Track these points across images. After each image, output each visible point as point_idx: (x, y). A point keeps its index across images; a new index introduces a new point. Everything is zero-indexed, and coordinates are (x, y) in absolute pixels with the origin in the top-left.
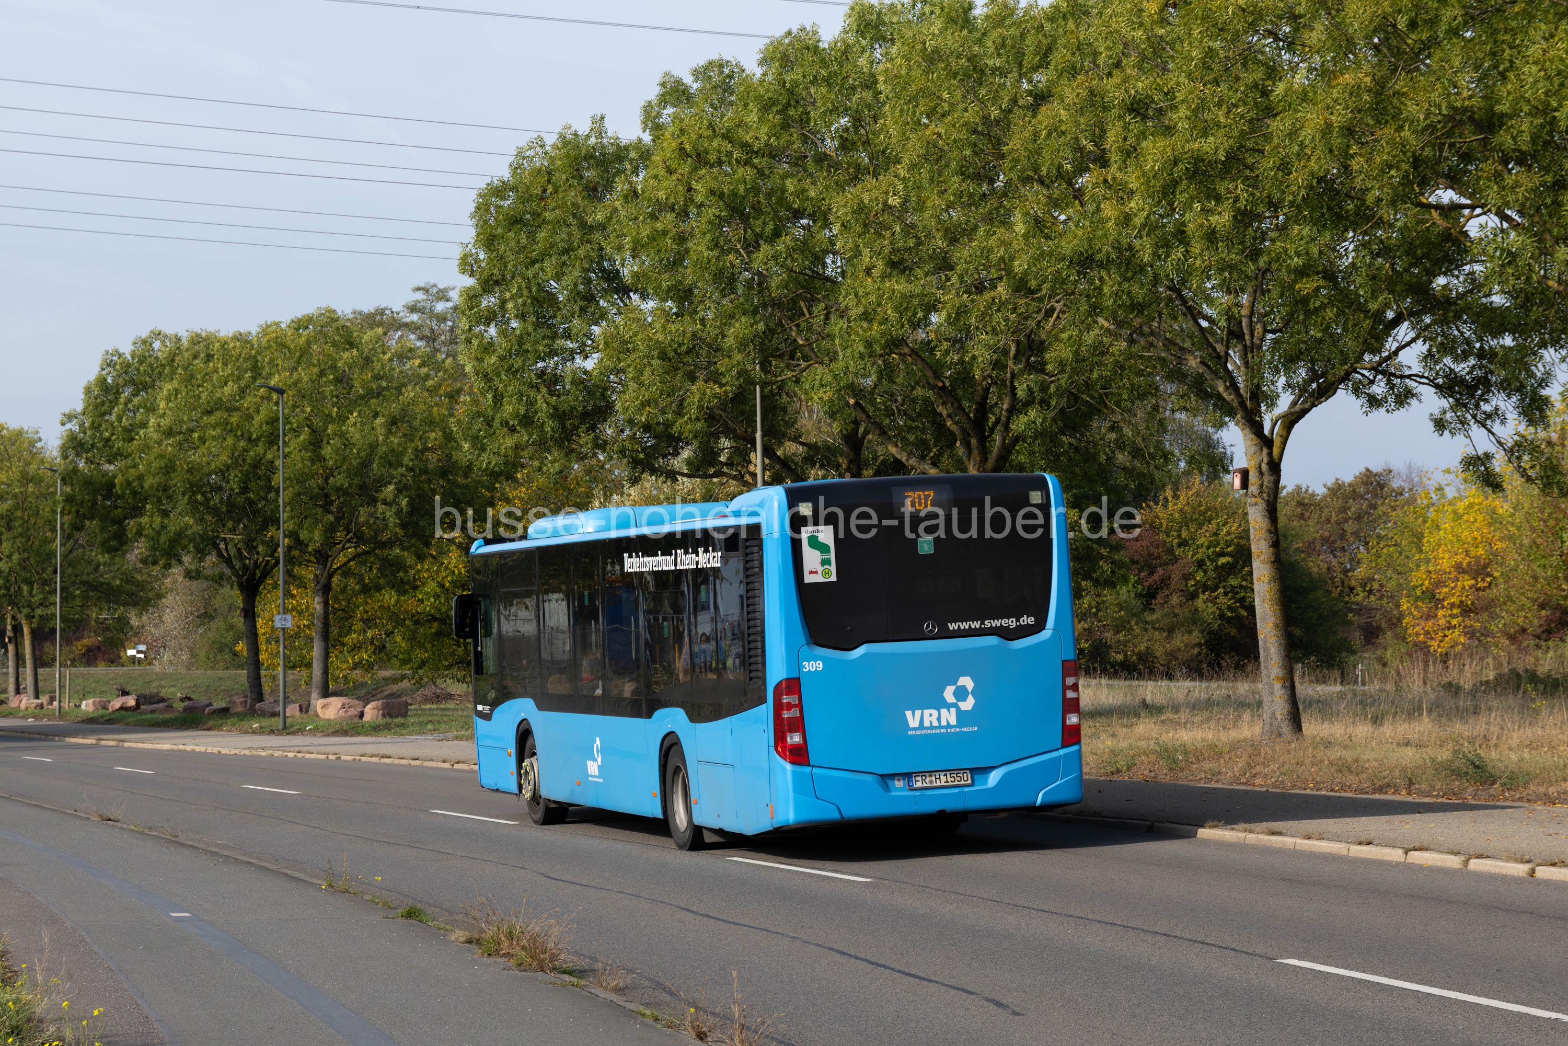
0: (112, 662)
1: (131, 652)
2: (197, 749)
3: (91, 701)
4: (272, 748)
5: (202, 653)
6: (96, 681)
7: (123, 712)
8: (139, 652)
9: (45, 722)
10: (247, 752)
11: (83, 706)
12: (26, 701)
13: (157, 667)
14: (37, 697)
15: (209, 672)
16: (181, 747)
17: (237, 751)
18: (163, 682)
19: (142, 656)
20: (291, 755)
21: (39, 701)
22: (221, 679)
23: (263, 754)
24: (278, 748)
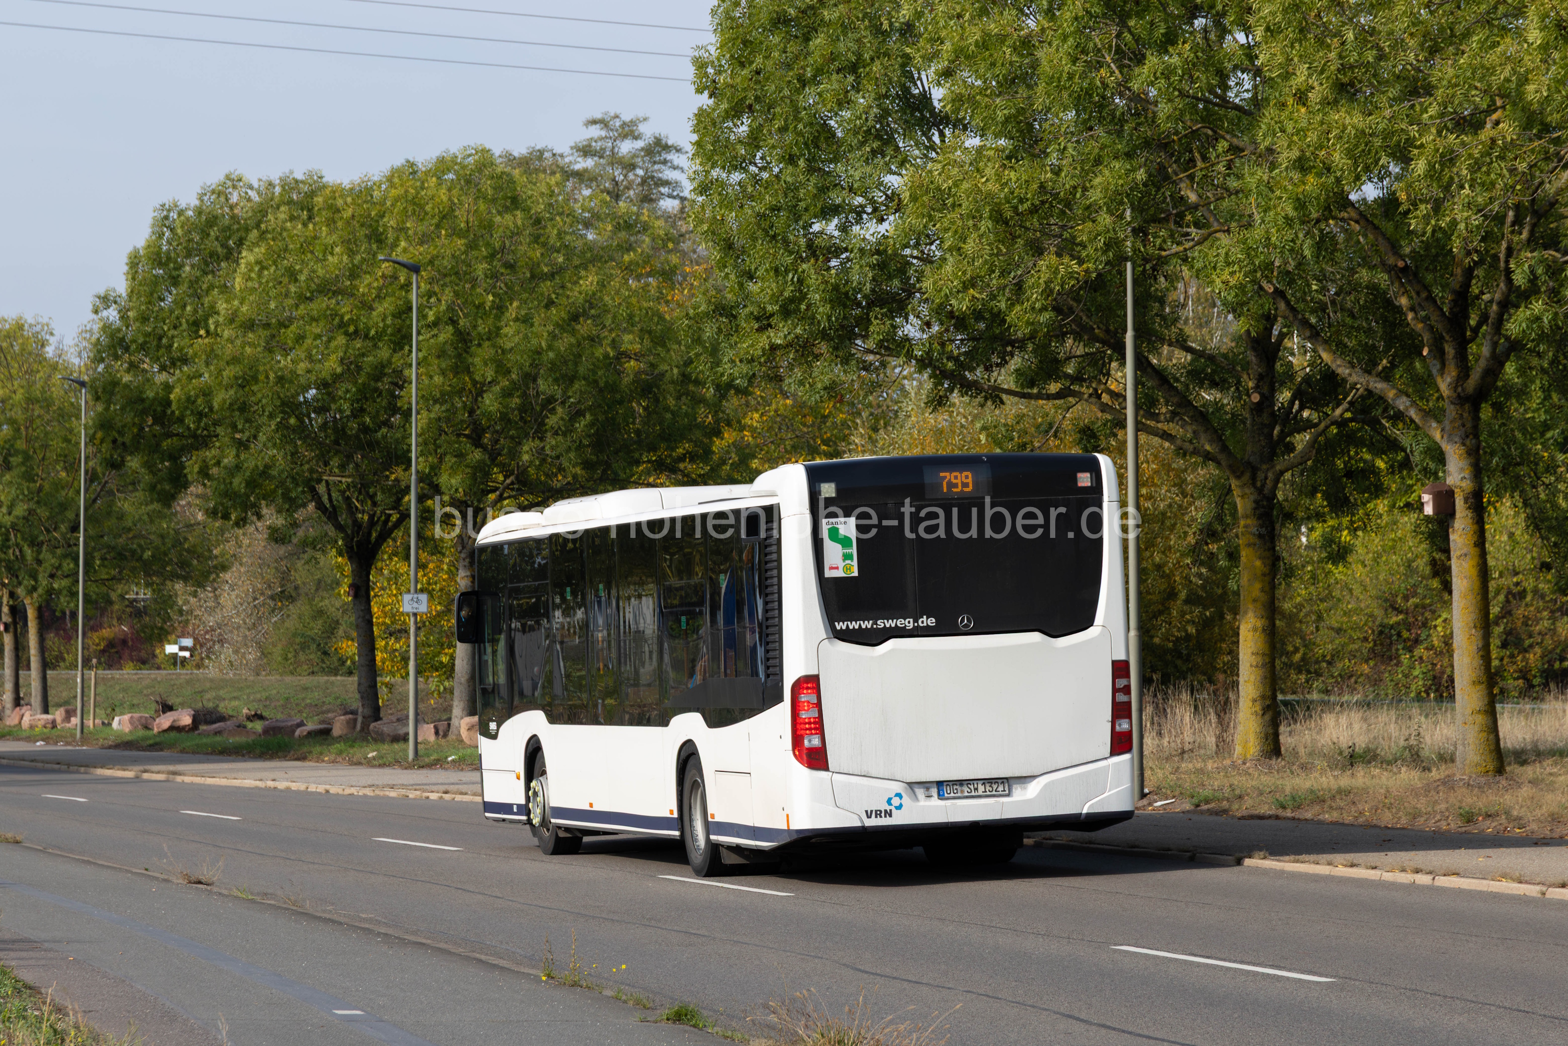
0: (144, 662)
1: (171, 649)
2: (294, 786)
3: (126, 717)
4: (403, 786)
5: (277, 651)
6: (125, 690)
7: (173, 734)
8: (182, 649)
9: (60, 746)
10: (368, 792)
11: (115, 724)
12: (30, 717)
13: (212, 671)
14: (46, 711)
15: (288, 679)
16: (270, 784)
17: (353, 791)
18: (221, 693)
19: (187, 654)
20: (434, 796)
21: (49, 717)
22: (306, 689)
23: (393, 794)
24: (415, 787)
